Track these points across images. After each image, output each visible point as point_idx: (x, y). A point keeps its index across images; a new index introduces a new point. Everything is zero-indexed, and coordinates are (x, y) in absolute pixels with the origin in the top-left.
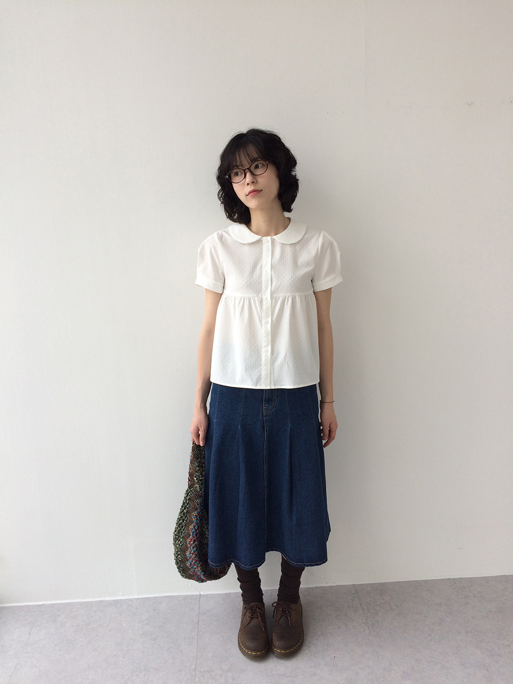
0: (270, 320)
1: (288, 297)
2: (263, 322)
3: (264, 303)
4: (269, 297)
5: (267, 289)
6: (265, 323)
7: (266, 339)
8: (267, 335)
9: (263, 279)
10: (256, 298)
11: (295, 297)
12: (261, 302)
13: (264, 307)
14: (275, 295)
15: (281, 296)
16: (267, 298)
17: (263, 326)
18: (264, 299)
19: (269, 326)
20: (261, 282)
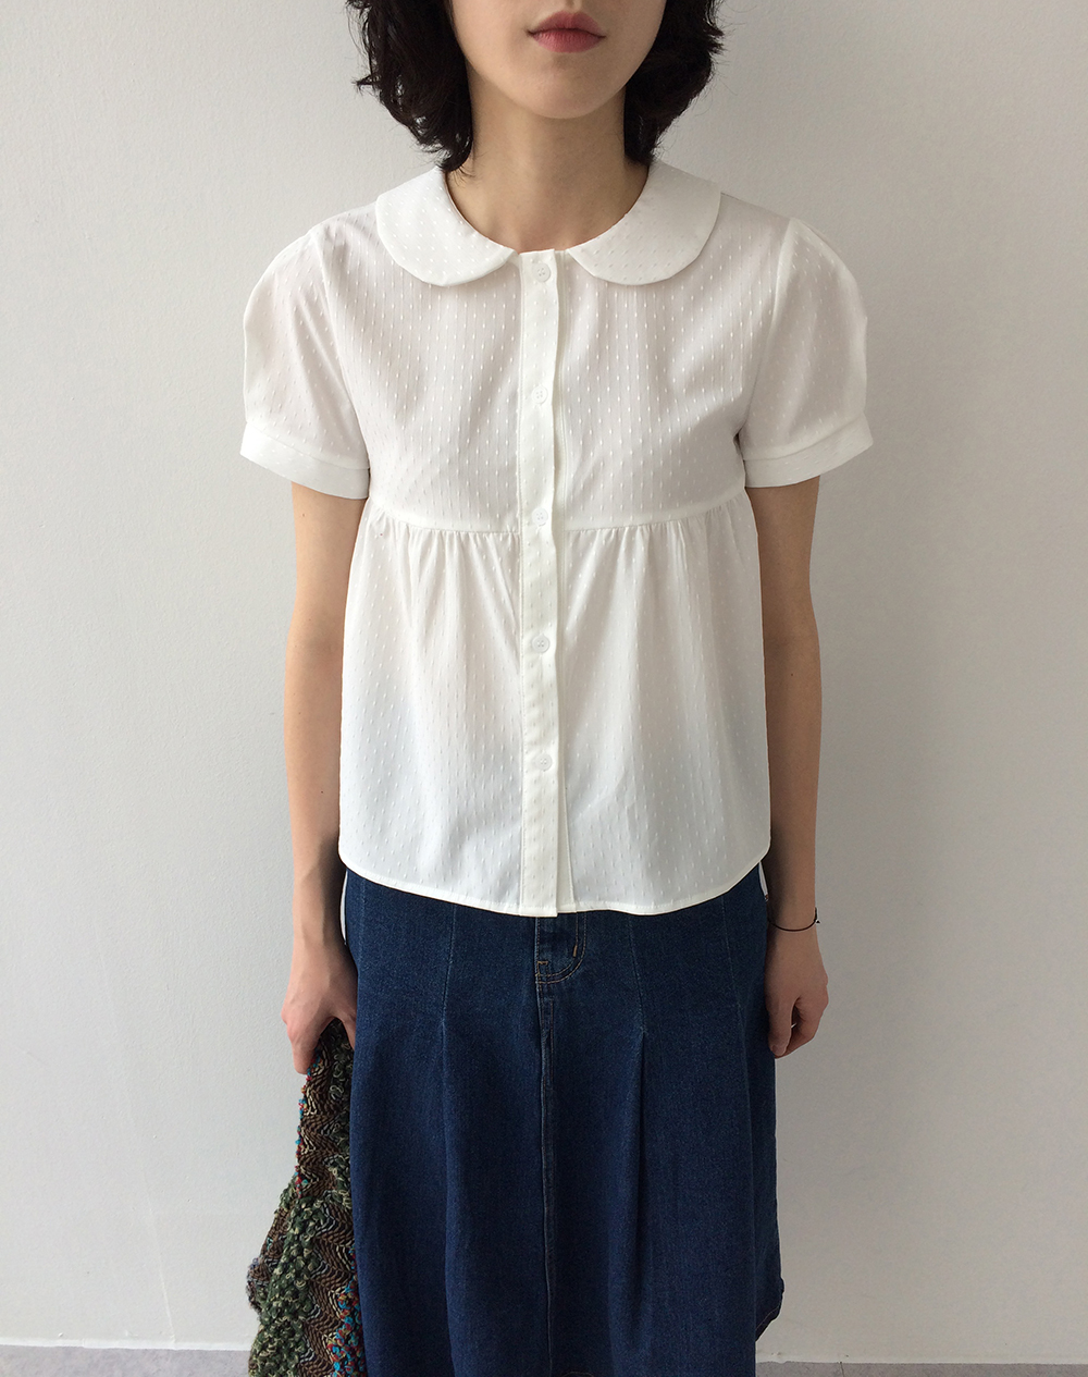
0: (551, 633)
1: (632, 533)
2: (524, 643)
3: (527, 559)
4: (546, 531)
5: (536, 496)
6: (531, 649)
7: (535, 712)
8: (540, 700)
9: (523, 454)
10: (490, 540)
11: (663, 532)
12: (513, 557)
13: (527, 578)
14: (572, 525)
15: (598, 523)
16: (537, 539)
17: (524, 661)
18: (525, 541)
19: (549, 656)
20: (512, 468)
